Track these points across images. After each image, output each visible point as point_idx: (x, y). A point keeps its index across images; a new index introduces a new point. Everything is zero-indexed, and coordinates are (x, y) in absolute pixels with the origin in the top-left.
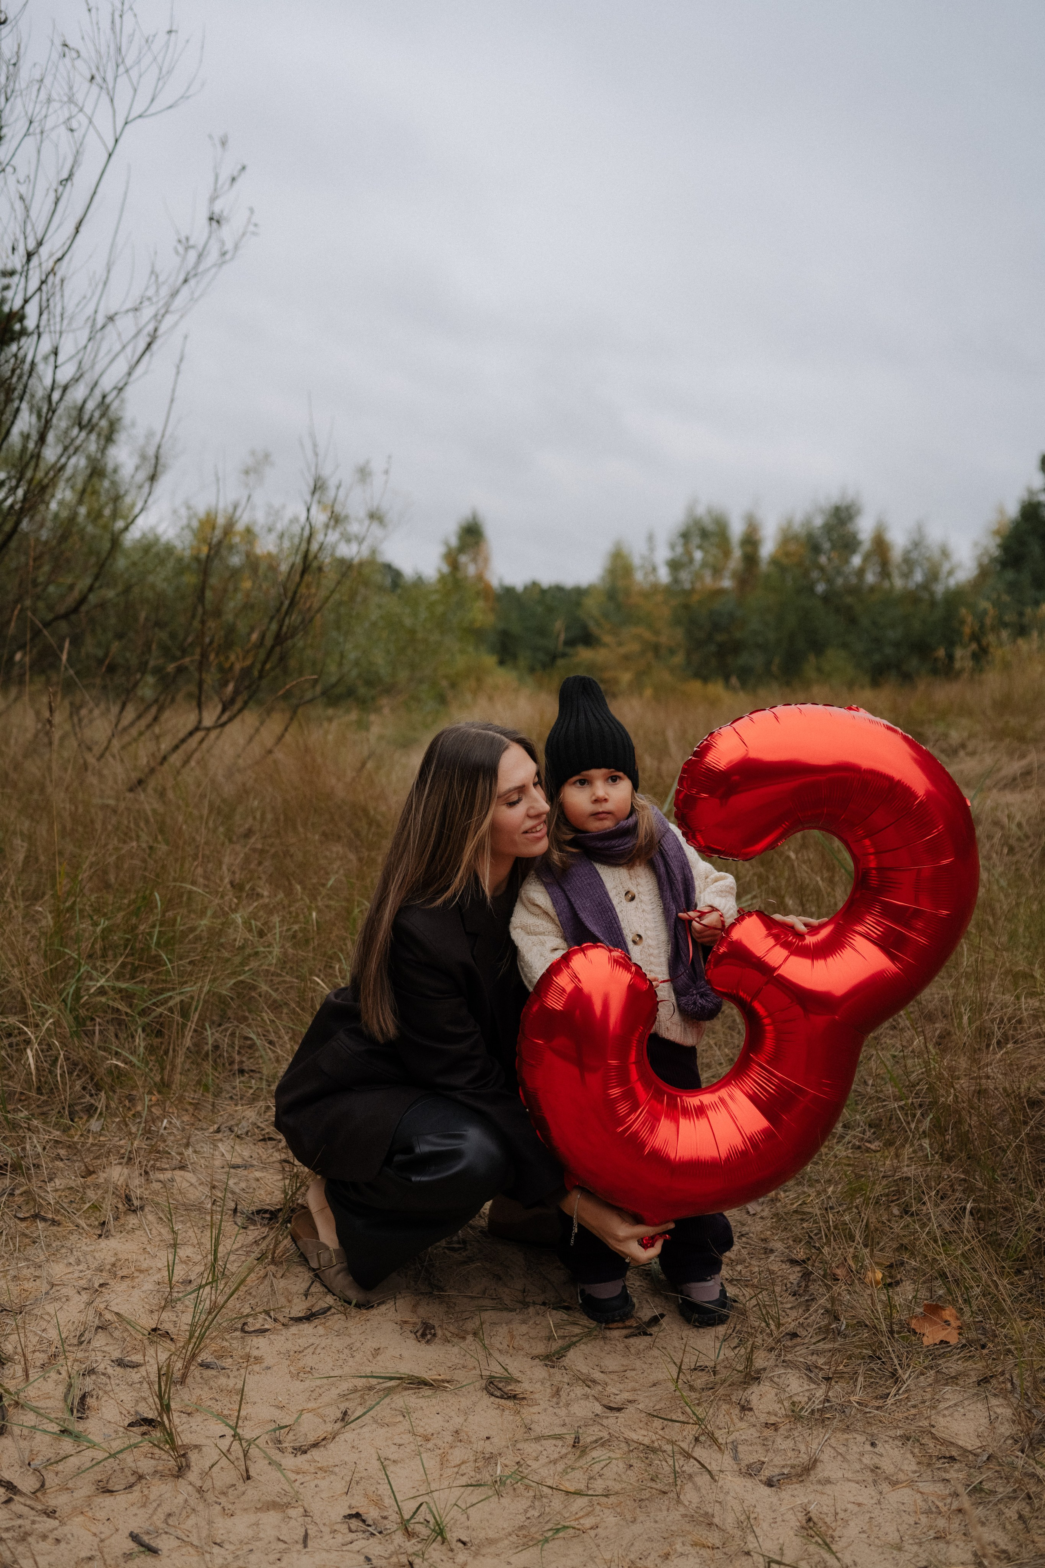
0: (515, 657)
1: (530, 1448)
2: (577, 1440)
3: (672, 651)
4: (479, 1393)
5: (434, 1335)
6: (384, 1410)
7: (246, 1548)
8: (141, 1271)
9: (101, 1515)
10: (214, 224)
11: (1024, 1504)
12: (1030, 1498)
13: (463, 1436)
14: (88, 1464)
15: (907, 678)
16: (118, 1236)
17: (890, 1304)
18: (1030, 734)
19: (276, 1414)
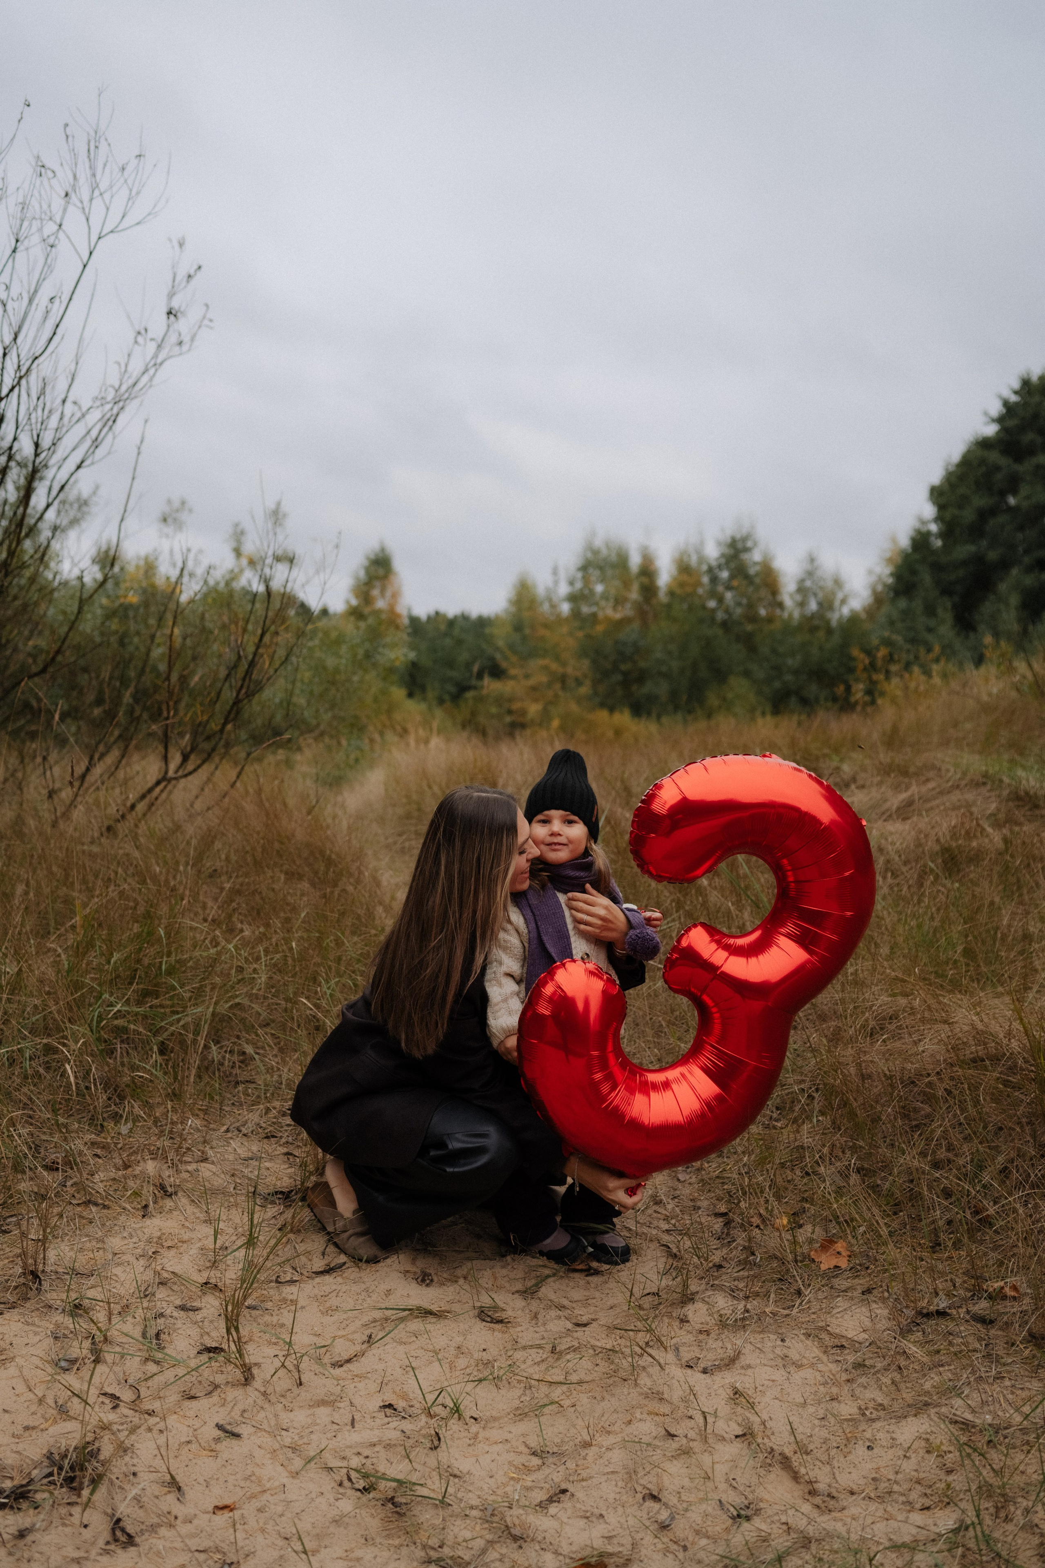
0: (423, 689)
1: (519, 1355)
2: (554, 1348)
3: (579, 682)
4: (473, 1320)
5: (432, 1281)
6: (400, 1332)
7: (307, 1431)
8: (183, 1242)
9: (192, 1414)
10: (172, 317)
11: (896, 1374)
12: (900, 1368)
13: (464, 1350)
14: (172, 1380)
15: (807, 704)
16: (159, 1216)
17: (795, 1242)
18: (912, 770)
19: (315, 1339)
